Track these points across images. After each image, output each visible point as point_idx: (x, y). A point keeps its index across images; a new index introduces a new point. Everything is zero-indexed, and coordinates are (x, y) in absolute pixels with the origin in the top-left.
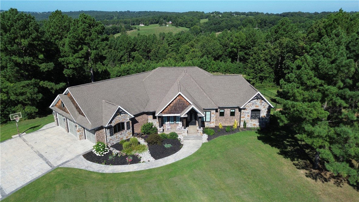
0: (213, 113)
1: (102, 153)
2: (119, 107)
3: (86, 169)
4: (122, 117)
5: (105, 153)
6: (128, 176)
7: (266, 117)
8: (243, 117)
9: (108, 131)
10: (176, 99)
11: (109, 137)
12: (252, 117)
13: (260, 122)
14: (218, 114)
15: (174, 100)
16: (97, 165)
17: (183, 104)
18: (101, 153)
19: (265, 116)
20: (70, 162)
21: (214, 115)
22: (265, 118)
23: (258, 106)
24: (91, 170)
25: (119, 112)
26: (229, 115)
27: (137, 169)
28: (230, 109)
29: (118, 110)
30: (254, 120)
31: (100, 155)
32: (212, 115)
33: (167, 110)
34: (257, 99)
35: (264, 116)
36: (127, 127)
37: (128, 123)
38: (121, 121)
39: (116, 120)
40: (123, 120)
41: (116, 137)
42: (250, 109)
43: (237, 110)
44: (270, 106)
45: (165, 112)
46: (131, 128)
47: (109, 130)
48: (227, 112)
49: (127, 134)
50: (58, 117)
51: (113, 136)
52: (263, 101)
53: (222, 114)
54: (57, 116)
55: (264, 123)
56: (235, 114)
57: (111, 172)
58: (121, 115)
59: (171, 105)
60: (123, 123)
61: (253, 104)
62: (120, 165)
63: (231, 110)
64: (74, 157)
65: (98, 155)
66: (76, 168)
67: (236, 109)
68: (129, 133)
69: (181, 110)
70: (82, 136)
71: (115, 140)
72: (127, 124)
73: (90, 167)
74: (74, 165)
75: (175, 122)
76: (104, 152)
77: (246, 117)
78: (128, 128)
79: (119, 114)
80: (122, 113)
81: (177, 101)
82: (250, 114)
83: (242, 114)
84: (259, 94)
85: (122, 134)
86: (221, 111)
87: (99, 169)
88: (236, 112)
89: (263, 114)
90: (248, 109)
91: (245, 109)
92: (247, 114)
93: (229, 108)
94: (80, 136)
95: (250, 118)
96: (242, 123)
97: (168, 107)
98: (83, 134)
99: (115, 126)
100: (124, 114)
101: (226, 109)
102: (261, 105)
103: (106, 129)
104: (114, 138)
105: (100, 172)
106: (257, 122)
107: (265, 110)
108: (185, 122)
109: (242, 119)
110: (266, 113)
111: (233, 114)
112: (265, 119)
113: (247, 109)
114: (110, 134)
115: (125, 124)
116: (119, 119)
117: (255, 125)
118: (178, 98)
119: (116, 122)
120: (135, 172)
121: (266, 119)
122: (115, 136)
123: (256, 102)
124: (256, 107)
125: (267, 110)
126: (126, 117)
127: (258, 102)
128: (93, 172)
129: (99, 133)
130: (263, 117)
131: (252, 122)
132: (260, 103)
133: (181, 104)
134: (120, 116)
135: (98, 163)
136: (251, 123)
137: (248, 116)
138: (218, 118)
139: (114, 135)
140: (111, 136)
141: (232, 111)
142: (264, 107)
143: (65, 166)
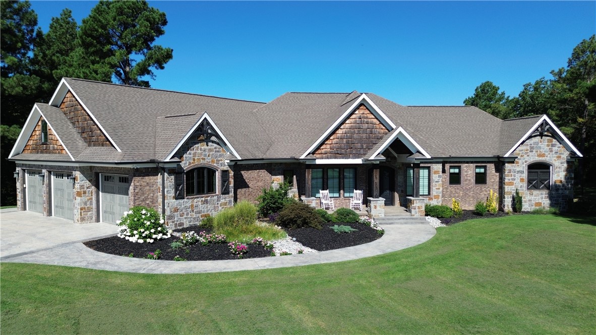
0: (436, 172)
1: (147, 232)
2: (206, 116)
3: (90, 267)
4: (210, 150)
5: (160, 236)
6: (245, 278)
7: (565, 184)
8: (511, 184)
9: (170, 180)
10: (354, 116)
11: (171, 202)
12: (533, 184)
13: (551, 197)
14: (447, 177)
15: (348, 117)
16: (131, 261)
17: (371, 131)
18: (144, 235)
19: (563, 179)
20: (34, 254)
21: (439, 176)
22: (563, 185)
23: (543, 155)
24: (108, 268)
25: (203, 133)
26: (473, 180)
27: (270, 265)
28: (475, 165)
29: (202, 124)
30: (535, 192)
31: (141, 241)
32: (435, 177)
33: (328, 146)
34: (541, 135)
35: (561, 182)
36: (223, 185)
37: (225, 173)
38: (207, 161)
39: (195, 154)
40: (213, 161)
41: (192, 206)
42: (526, 162)
43: (491, 168)
44: (573, 154)
45: (323, 151)
46: (232, 194)
47: (173, 177)
48: (469, 172)
49: (220, 208)
50: (26, 185)
51: (181, 201)
52: (554, 140)
53: (455, 179)
54: (24, 183)
55: (560, 200)
56: (488, 179)
57: (183, 272)
58: (210, 144)
59: (340, 131)
60: (211, 172)
61: (532, 148)
62: (210, 259)
63: (477, 167)
64: (51, 245)
65: (133, 240)
66: (56, 264)
67: (488, 165)
68: (225, 204)
69: (365, 146)
70: (89, 210)
71: (187, 214)
72: (222, 177)
73: (106, 263)
74: (46, 259)
75: (342, 192)
76: (155, 233)
77: (517, 181)
78: (225, 192)
79: (202, 141)
80: (213, 142)
81: (355, 123)
82: (525, 175)
83: (508, 176)
84: (545, 123)
85: (206, 202)
86: (452, 171)
87: (139, 267)
88: (488, 172)
89: (558, 175)
90: (520, 162)
91: (513, 162)
92: (518, 176)
93: (472, 162)
94: (81, 209)
95: (525, 184)
96: (508, 201)
97: (332, 138)
98: (91, 204)
99: (190, 173)
100: (215, 145)
101: (464, 166)
102: (552, 151)
103: (166, 174)
104: (186, 208)
105: (142, 272)
106: (544, 196)
107: (560, 165)
108: (378, 177)
109: (507, 188)
110: (564, 173)
111: (481, 179)
112: (562, 189)
113: (517, 163)
114: (176, 192)
115: (218, 175)
116: (201, 154)
117: (539, 204)
118: (357, 112)
119: (194, 160)
120: (263, 272)
121: (565, 189)
122: (187, 202)
123: (537, 143)
124: (539, 156)
125: (565, 165)
126: (221, 156)
127: (543, 144)
128: (116, 272)
129: (143, 184)
130: (558, 183)
131: (533, 198)
132: (548, 146)
133: (365, 131)
134: (205, 147)
135: (134, 257)
136: (530, 200)
137: (522, 180)
138: (447, 188)
139: (185, 200)
140: (176, 198)
141: (478, 170)
142: (559, 157)
143: (17, 260)
